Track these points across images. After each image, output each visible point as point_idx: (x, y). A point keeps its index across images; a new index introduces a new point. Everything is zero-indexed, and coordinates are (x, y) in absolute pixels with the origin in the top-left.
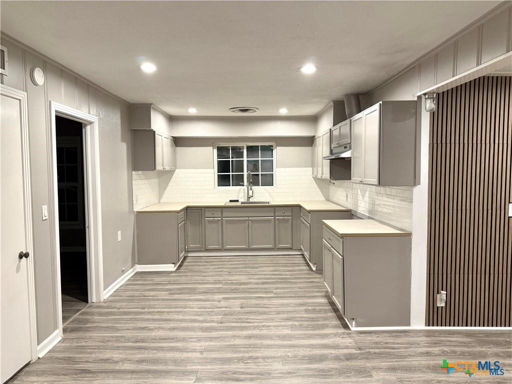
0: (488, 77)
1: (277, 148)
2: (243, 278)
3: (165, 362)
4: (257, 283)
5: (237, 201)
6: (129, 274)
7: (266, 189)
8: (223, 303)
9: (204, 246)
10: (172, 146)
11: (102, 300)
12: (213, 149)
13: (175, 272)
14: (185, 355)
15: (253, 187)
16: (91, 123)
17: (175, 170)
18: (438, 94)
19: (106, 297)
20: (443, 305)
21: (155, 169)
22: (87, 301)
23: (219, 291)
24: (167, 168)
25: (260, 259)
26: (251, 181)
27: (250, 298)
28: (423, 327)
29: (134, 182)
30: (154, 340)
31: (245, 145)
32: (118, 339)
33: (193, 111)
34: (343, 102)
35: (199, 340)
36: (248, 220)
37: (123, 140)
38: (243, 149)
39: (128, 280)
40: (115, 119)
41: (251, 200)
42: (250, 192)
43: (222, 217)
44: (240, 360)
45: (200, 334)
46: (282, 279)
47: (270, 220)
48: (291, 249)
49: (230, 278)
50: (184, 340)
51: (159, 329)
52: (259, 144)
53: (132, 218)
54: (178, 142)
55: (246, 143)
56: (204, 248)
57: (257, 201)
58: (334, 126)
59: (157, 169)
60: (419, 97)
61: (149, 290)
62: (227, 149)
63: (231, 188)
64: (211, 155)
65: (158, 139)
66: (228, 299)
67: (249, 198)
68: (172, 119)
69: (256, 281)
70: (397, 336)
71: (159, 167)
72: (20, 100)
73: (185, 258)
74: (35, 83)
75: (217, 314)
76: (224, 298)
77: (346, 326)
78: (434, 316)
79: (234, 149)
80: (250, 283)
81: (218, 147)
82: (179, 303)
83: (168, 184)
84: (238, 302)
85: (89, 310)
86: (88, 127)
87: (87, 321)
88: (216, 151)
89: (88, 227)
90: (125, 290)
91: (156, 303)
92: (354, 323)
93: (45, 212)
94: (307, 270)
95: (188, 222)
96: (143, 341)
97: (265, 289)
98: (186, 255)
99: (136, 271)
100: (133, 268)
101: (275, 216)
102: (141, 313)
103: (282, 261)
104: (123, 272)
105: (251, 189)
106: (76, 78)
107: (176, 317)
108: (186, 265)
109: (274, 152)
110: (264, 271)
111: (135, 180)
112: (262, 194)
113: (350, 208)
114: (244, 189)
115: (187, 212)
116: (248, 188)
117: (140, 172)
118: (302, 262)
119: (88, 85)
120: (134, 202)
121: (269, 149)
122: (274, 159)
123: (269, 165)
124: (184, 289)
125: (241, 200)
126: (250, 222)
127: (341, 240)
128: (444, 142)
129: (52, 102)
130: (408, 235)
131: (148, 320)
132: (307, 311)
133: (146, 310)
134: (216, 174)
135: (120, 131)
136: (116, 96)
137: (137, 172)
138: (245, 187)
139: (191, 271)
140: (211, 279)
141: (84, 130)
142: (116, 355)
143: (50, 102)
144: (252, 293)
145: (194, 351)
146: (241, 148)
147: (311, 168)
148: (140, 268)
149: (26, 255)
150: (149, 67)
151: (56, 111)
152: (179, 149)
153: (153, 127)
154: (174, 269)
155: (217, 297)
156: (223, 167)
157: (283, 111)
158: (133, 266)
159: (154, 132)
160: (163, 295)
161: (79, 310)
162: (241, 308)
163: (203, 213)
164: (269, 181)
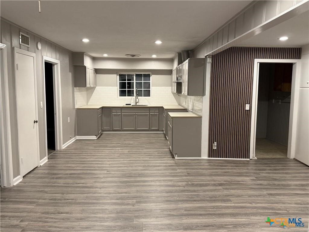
0: (233, 47)
1: (152, 75)
2: (131, 142)
3: (94, 167)
4: (138, 144)
5: (130, 104)
6: (73, 140)
7: (146, 98)
8: (120, 151)
9: (111, 128)
10: (94, 74)
11: (62, 149)
12: (117, 76)
13: (97, 140)
14: (103, 165)
15: (139, 97)
16: (57, 64)
17: (96, 87)
18: (213, 56)
19: (64, 148)
20: (216, 148)
21: (86, 86)
22: (54, 149)
23: (118, 147)
24: (92, 86)
25: (141, 135)
26: (137, 93)
27: (133, 149)
28: (207, 158)
29: (75, 93)
30: (89, 161)
31: (134, 73)
32: (72, 161)
33: (105, 55)
34: (181, 53)
35: (109, 161)
36: (135, 115)
37: (70, 71)
38: (134, 76)
39: (73, 142)
40: (67, 60)
41: (138, 104)
42: (137, 100)
43: (121, 113)
44: (125, 167)
45: (109, 160)
46: (151, 142)
47: (147, 115)
48: (158, 130)
49: (125, 142)
50: (102, 161)
51: (90, 158)
52: (143, 73)
53: (74, 112)
54: (97, 71)
55: (135, 73)
56: (112, 129)
57: (141, 105)
58: (178, 65)
59: (87, 86)
60: (206, 57)
61: (84, 146)
62: (124, 75)
63: (127, 97)
64: (116, 79)
65: (87, 70)
66: (122, 149)
67: (137, 103)
68: (94, 59)
69: (137, 143)
70: (193, 160)
71: (88, 86)
72: (33, 57)
73: (101, 134)
74: (38, 49)
75: (118, 154)
76: (121, 149)
77: (173, 157)
78: (212, 153)
79: (128, 75)
80: (134, 144)
81: (120, 74)
82: (99, 150)
83: (92, 95)
84: (128, 150)
85: (56, 152)
86: (55, 66)
87: (57, 156)
88: (118, 77)
89: (56, 114)
90: (72, 146)
91: (89, 150)
92: (176, 156)
93: (42, 105)
94: (164, 139)
95: (103, 115)
96: (84, 161)
97: (141, 146)
98: (102, 133)
99: (76, 139)
100: (75, 137)
101: (150, 113)
102: (82, 153)
103: (153, 136)
104: (71, 138)
105: (138, 98)
106: (51, 44)
107: (98, 155)
108: (102, 137)
109: (151, 78)
110: (142, 140)
111: (76, 92)
112: (144, 101)
113: (186, 108)
114: (134, 98)
115: (102, 110)
116: (136, 97)
117: (78, 88)
118: (163, 136)
119: (56, 46)
120: (75, 103)
121: (148, 76)
122: (151, 82)
123: (148, 85)
124: (102, 146)
125: (132, 104)
126: (136, 116)
127: (172, 119)
128: (217, 76)
129: (44, 56)
130: (200, 118)
131: (85, 155)
132: (158, 153)
133: (84, 152)
134: (119, 89)
135: (68, 67)
136: (63, 47)
137: (76, 88)
138: (134, 97)
139: (105, 139)
140: (115, 142)
141: (53, 67)
142: (73, 165)
143: (43, 56)
144: (135, 147)
145: (107, 164)
146: (132, 75)
147: (171, 87)
148: (78, 137)
149: (37, 122)
150: (86, 40)
151: (45, 60)
152: (98, 75)
153: (85, 65)
154: (96, 139)
155: (117, 149)
156: (122, 85)
157: (154, 56)
158: (75, 136)
159: (86, 67)
160: (91, 148)
161: (52, 153)
162: (128, 152)
163: (111, 110)
164: (148, 93)
